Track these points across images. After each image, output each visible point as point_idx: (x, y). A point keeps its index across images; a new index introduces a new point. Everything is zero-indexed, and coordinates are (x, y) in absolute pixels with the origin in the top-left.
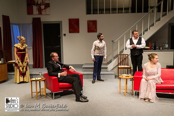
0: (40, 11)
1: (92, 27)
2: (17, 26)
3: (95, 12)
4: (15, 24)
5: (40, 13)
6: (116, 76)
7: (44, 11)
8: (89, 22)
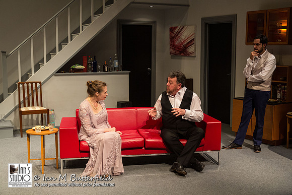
6: (15, 132)
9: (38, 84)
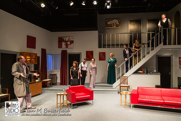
0: (67, 46)
1: (102, 57)
2: (51, 56)
3: (104, 46)
4: (50, 54)
5: (67, 47)
6: (119, 92)
7: (69, 45)
8: (100, 53)
9: (127, 77)
